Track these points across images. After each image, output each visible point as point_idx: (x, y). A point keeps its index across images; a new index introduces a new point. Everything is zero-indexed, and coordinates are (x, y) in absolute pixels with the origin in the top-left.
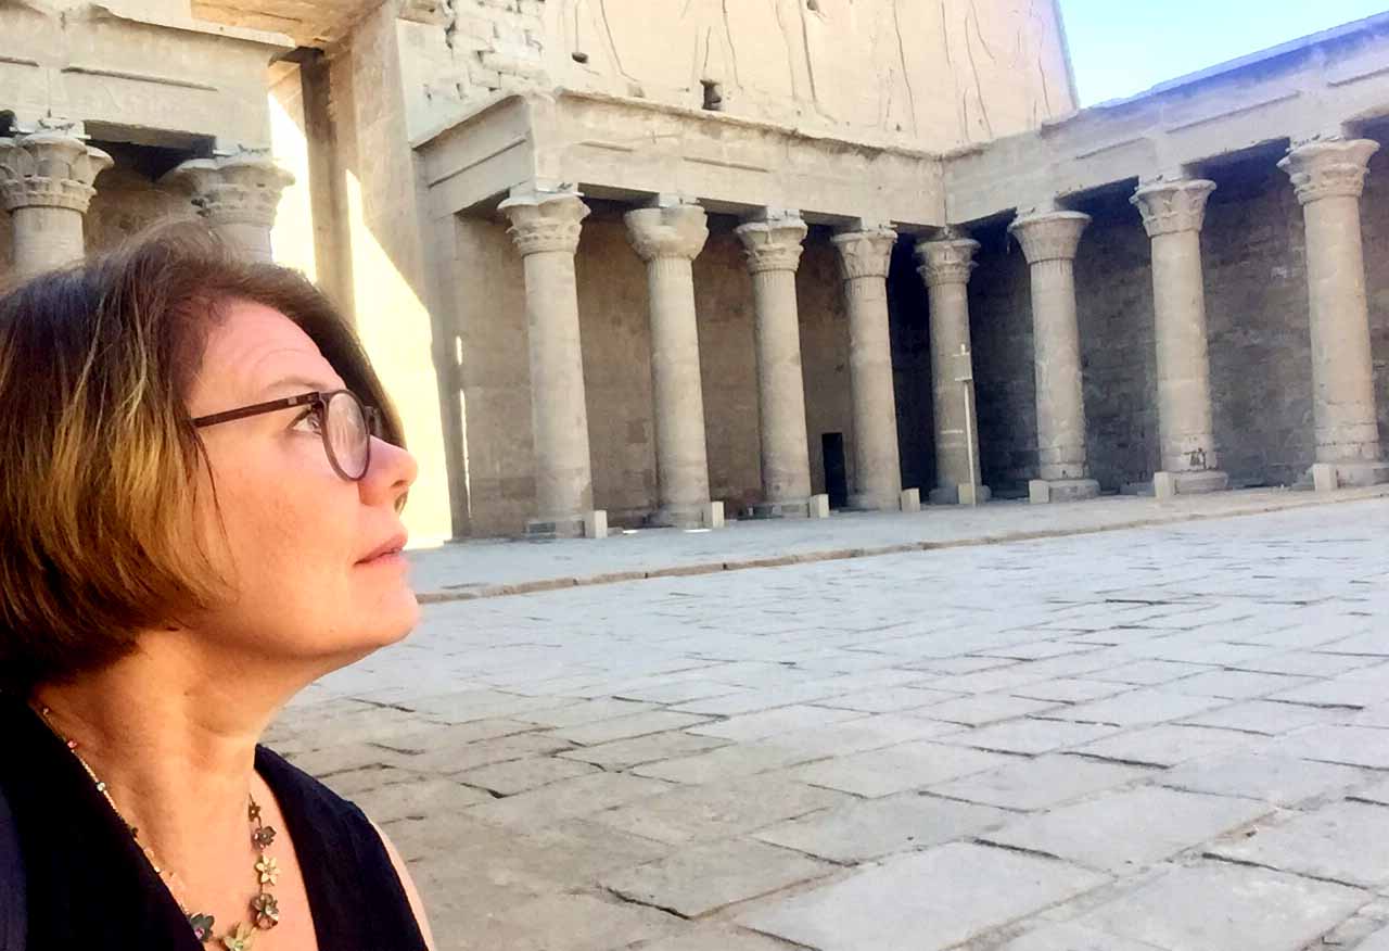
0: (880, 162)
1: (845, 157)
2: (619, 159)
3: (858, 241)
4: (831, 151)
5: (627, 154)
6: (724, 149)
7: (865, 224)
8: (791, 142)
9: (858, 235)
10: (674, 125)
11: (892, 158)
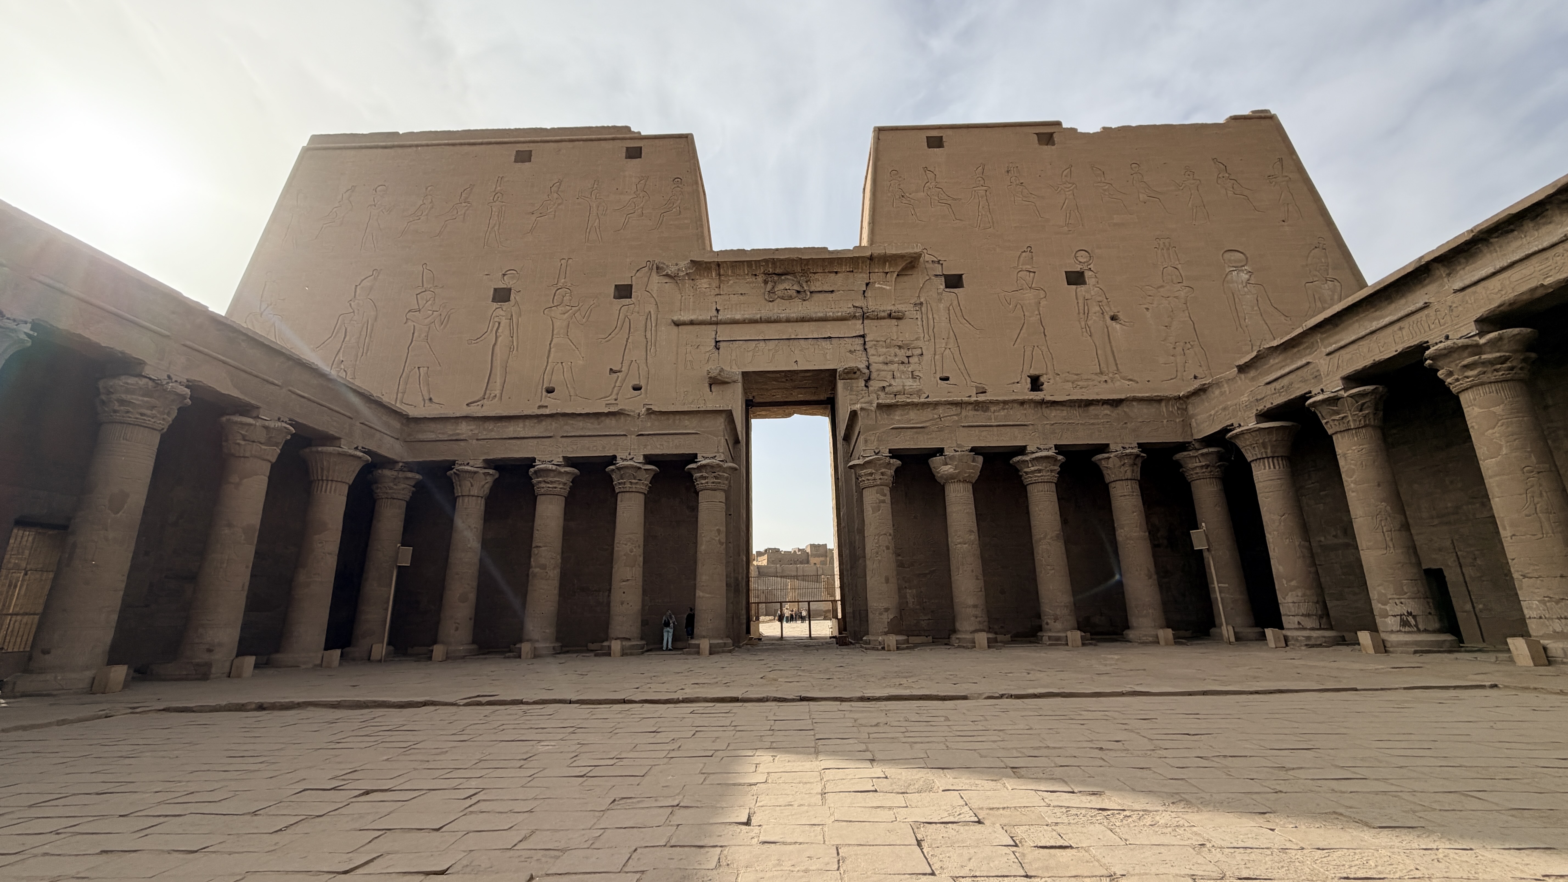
0: (1124, 408)
1: (1092, 408)
2: (917, 433)
3: (1109, 458)
4: (1079, 406)
5: (923, 430)
6: (993, 416)
7: (1112, 447)
8: (1044, 406)
9: (1106, 455)
10: (954, 409)
11: (1134, 403)
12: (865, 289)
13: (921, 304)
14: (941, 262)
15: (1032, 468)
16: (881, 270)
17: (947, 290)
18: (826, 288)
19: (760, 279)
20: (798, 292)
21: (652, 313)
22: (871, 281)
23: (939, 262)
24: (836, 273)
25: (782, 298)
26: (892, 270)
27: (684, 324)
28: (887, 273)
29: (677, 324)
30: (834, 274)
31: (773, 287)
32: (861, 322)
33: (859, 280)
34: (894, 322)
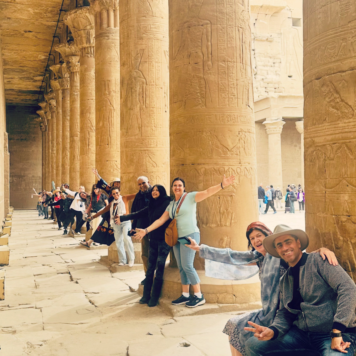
2: (293, 110)
5: (296, 108)
12: (255, 22)
13: (281, 34)
14: (291, 10)
16: (264, 13)
17: (294, 27)
22: (258, 18)
28: (267, 15)
32: (253, 42)
34: (269, 43)
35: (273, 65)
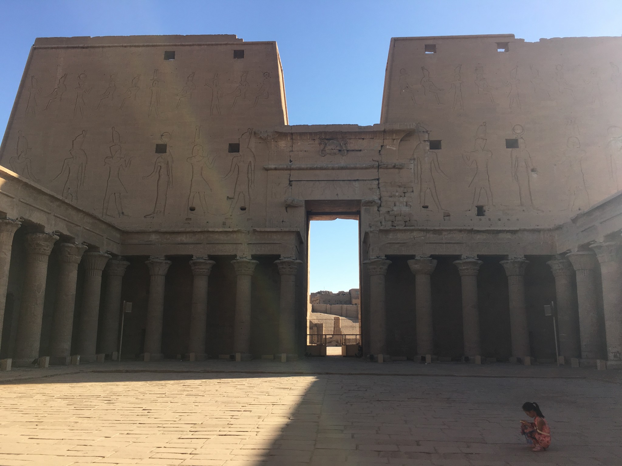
0: (518, 235)
1: (500, 235)
2: (401, 246)
3: (508, 263)
4: (493, 233)
5: (404, 244)
6: (444, 238)
7: (510, 257)
10: (422, 233)
12: (380, 149)
13: (414, 159)
14: (428, 132)
15: (464, 268)
16: (391, 138)
17: (431, 150)
18: (357, 148)
19: (317, 142)
20: (340, 151)
21: (252, 162)
22: (385, 144)
23: (427, 132)
24: (363, 139)
25: (330, 154)
26: (397, 138)
27: (271, 169)
28: (394, 139)
29: (267, 170)
30: (362, 140)
31: (324, 148)
32: (377, 170)
33: (376, 144)
34: (397, 170)
35: (403, 195)
